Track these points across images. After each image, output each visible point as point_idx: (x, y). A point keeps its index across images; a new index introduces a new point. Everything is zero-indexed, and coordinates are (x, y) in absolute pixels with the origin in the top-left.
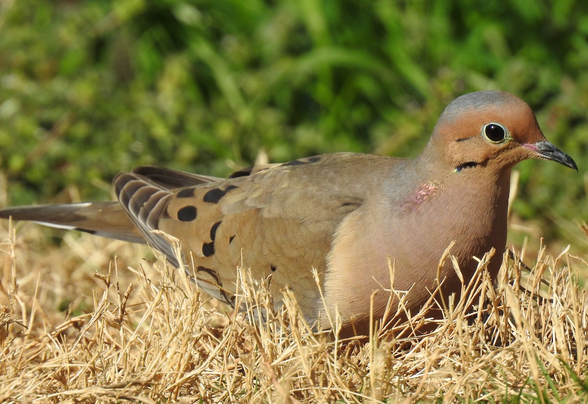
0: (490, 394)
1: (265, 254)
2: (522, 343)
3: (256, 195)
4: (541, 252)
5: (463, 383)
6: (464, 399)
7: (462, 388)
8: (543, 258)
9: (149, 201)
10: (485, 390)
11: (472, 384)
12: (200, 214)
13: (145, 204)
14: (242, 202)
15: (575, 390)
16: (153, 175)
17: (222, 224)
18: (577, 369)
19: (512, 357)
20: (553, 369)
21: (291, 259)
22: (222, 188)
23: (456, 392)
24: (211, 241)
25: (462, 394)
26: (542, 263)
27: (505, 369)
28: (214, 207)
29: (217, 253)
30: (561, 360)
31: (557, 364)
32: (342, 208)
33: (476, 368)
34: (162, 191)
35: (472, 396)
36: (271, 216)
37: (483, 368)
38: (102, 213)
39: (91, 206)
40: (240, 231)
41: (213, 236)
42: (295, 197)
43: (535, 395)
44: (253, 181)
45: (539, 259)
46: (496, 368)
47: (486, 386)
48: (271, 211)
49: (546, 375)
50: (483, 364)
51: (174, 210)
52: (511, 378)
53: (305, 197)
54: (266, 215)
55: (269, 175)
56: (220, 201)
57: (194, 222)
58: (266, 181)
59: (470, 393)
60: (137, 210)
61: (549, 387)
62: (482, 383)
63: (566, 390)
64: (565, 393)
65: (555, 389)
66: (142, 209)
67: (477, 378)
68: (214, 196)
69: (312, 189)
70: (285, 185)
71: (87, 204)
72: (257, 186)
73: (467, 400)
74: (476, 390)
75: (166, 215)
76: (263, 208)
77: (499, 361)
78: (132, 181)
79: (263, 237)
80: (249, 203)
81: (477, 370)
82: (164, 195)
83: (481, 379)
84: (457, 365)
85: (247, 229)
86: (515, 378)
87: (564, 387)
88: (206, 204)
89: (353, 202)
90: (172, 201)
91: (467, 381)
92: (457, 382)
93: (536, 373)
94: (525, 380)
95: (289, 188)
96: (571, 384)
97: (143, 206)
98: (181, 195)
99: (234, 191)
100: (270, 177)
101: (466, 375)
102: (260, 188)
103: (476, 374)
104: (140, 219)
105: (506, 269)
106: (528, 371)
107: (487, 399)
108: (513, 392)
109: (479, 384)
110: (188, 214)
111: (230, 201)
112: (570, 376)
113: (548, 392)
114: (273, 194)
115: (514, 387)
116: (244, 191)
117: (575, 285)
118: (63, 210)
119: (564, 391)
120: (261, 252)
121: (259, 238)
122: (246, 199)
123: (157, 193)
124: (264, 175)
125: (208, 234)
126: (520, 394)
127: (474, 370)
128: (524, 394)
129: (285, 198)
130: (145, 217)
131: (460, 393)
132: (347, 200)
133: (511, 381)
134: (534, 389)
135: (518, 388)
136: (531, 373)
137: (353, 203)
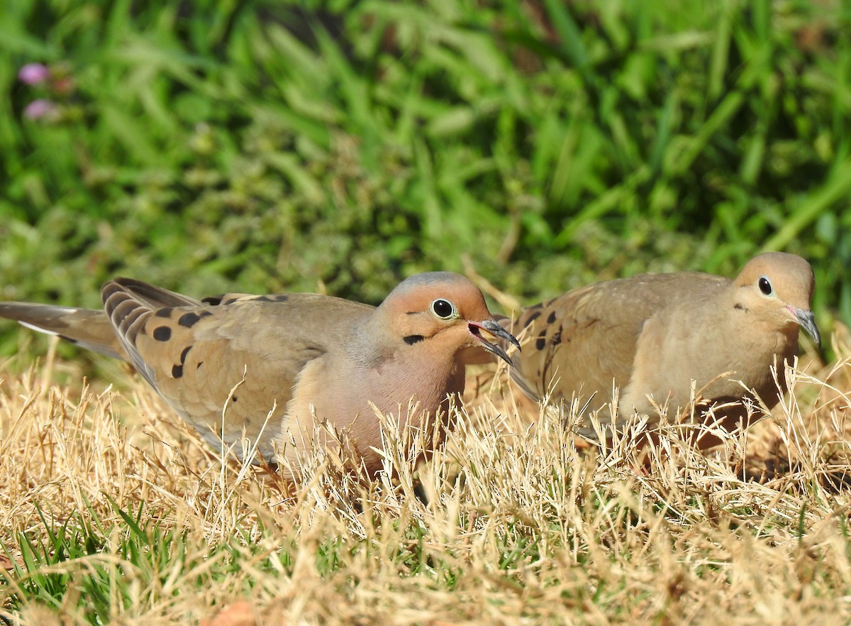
0: (37, 526)
1: (229, 383)
2: (67, 478)
3: (227, 325)
4: (85, 391)
5: (11, 516)
6: (12, 531)
7: (10, 521)
8: (86, 396)
9: (130, 315)
10: (32, 523)
11: (19, 516)
12: (173, 335)
13: (126, 317)
14: (214, 330)
15: (118, 522)
16: (133, 286)
17: (192, 349)
18: (119, 501)
19: (58, 490)
20: (96, 502)
21: (252, 392)
22: (197, 314)
23: (4, 524)
24: (180, 364)
25: (10, 526)
26: (86, 400)
27: (50, 503)
28: (187, 331)
29: (185, 375)
30: (104, 493)
31: (100, 497)
32: (306, 351)
33: (23, 501)
34: (144, 307)
35: (19, 528)
36: (238, 349)
37: (31, 502)
38: (85, 322)
39: (76, 313)
40: (208, 358)
41: (183, 360)
42: (262, 334)
43: (79, 527)
44: (227, 311)
45: (83, 397)
46: (43, 501)
47: (33, 519)
48: (239, 344)
49: (89, 507)
50: (30, 497)
51: (151, 327)
52: (56, 511)
53: (272, 335)
54: (234, 346)
55: (243, 307)
56: (194, 326)
57: (167, 343)
58: (240, 313)
59: (18, 525)
60: (118, 322)
61: (93, 520)
62: (29, 515)
63: (109, 522)
64: (108, 525)
65: (98, 522)
66: (123, 321)
67: (25, 511)
68: (190, 320)
69: (280, 329)
70: (256, 320)
71: (73, 311)
72: (230, 317)
73: (15, 531)
74: (23, 522)
75: (143, 331)
76: (232, 340)
77: (45, 496)
78: (118, 292)
79: (229, 368)
80: (221, 333)
81: (25, 503)
82: (146, 311)
83: (28, 512)
84: (5, 499)
85: (215, 357)
86: (60, 511)
87: (106, 520)
88: (181, 327)
89: (318, 348)
90: (150, 318)
91: (14, 513)
92: (5, 515)
93: (81, 505)
94: (70, 513)
95: (259, 323)
96: (114, 516)
97: (124, 319)
98: (160, 314)
99: (208, 318)
100: (244, 310)
101: (13, 508)
102: (232, 319)
103: (24, 507)
104: (119, 331)
105: (52, 407)
106: (73, 504)
107: (34, 531)
108: (58, 524)
109: (26, 516)
110: (163, 334)
111: (203, 327)
112: (112, 508)
113: (93, 523)
114: (243, 327)
115: (60, 520)
116: (217, 319)
117: (117, 422)
118: (50, 314)
119: (107, 524)
120: (225, 382)
121: (225, 368)
122: (218, 327)
123: (139, 308)
124: (238, 307)
125: (179, 357)
126: (65, 526)
127: (21, 504)
128: (68, 526)
129: (253, 333)
130: (125, 329)
131: (8, 525)
132: (311, 345)
133: (56, 513)
134: (78, 522)
135: (63, 520)
136: (76, 506)
137: (317, 350)
